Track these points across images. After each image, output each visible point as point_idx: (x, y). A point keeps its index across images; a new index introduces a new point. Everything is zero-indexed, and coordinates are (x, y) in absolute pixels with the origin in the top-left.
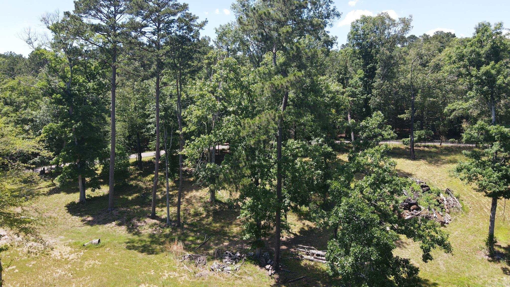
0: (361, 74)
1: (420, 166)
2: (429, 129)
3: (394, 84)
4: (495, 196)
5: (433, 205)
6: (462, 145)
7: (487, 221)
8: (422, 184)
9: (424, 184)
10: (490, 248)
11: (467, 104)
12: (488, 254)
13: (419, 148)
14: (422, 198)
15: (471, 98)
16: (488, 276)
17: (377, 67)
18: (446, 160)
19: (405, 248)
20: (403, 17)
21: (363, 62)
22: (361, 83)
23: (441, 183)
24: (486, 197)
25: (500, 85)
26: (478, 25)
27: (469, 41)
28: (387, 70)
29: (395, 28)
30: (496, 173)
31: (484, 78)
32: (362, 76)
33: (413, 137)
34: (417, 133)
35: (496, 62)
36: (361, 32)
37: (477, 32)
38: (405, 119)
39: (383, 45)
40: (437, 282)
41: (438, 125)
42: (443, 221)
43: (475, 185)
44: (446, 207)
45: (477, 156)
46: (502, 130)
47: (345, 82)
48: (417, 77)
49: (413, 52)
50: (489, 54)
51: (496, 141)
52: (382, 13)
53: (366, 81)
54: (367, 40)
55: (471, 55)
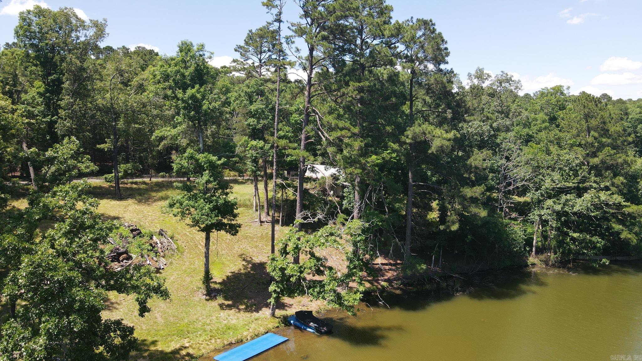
0: (40, 87)
1: (128, 206)
2: (136, 162)
3: (89, 105)
4: (207, 230)
5: (146, 251)
6: (173, 179)
7: (202, 258)
8: (131, 228)
9: (134, 228)
10: (207, 286)
11: (176, 130)
12: (205, 293)
13: (126, 186)
14: (133, 244)
15: (179, 123)
16: (206, 317)
17: (64, 80)
18: (158, 196)
19: (117, 309)
20: (96, 19)
21: (42, 72)
22: (41, 99)
23: (153, 224)
24: (200, 232)
25: (206, 111)
26: (180, 43)
27: (172, 59)
28: (78, 86)
29: (85, 31)
30: (207, 205)
31: (190, 102)
32: (42, 90)
33: (118, 172)
34: (122, 167)
35: (201, 86)
36: (35, 28)
37: (181, 51)
38: (106, 150)
39: (70, 51)
40: (155, 339)
41: (146, 158)
42: (158, 267)
43: (188, 220)
44: (160, 250)
45: (187, 188)
46: (210, 159)
47: (15, 96)
48: (117, 98)
49: (110, 67)
50: (193, 76)
51: (205, 170)
52: (66, 8)
53: (49, 97)
54: (47, 42)
55: (176, 76)
